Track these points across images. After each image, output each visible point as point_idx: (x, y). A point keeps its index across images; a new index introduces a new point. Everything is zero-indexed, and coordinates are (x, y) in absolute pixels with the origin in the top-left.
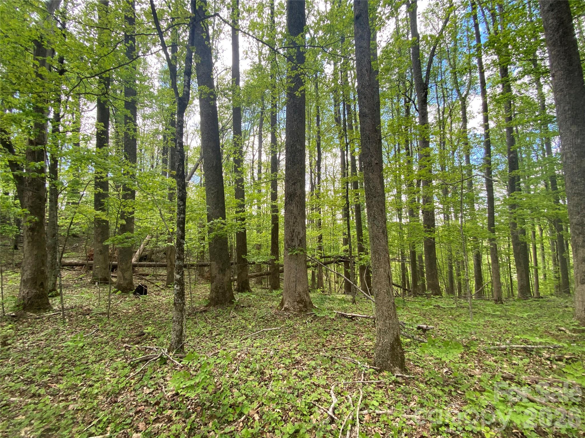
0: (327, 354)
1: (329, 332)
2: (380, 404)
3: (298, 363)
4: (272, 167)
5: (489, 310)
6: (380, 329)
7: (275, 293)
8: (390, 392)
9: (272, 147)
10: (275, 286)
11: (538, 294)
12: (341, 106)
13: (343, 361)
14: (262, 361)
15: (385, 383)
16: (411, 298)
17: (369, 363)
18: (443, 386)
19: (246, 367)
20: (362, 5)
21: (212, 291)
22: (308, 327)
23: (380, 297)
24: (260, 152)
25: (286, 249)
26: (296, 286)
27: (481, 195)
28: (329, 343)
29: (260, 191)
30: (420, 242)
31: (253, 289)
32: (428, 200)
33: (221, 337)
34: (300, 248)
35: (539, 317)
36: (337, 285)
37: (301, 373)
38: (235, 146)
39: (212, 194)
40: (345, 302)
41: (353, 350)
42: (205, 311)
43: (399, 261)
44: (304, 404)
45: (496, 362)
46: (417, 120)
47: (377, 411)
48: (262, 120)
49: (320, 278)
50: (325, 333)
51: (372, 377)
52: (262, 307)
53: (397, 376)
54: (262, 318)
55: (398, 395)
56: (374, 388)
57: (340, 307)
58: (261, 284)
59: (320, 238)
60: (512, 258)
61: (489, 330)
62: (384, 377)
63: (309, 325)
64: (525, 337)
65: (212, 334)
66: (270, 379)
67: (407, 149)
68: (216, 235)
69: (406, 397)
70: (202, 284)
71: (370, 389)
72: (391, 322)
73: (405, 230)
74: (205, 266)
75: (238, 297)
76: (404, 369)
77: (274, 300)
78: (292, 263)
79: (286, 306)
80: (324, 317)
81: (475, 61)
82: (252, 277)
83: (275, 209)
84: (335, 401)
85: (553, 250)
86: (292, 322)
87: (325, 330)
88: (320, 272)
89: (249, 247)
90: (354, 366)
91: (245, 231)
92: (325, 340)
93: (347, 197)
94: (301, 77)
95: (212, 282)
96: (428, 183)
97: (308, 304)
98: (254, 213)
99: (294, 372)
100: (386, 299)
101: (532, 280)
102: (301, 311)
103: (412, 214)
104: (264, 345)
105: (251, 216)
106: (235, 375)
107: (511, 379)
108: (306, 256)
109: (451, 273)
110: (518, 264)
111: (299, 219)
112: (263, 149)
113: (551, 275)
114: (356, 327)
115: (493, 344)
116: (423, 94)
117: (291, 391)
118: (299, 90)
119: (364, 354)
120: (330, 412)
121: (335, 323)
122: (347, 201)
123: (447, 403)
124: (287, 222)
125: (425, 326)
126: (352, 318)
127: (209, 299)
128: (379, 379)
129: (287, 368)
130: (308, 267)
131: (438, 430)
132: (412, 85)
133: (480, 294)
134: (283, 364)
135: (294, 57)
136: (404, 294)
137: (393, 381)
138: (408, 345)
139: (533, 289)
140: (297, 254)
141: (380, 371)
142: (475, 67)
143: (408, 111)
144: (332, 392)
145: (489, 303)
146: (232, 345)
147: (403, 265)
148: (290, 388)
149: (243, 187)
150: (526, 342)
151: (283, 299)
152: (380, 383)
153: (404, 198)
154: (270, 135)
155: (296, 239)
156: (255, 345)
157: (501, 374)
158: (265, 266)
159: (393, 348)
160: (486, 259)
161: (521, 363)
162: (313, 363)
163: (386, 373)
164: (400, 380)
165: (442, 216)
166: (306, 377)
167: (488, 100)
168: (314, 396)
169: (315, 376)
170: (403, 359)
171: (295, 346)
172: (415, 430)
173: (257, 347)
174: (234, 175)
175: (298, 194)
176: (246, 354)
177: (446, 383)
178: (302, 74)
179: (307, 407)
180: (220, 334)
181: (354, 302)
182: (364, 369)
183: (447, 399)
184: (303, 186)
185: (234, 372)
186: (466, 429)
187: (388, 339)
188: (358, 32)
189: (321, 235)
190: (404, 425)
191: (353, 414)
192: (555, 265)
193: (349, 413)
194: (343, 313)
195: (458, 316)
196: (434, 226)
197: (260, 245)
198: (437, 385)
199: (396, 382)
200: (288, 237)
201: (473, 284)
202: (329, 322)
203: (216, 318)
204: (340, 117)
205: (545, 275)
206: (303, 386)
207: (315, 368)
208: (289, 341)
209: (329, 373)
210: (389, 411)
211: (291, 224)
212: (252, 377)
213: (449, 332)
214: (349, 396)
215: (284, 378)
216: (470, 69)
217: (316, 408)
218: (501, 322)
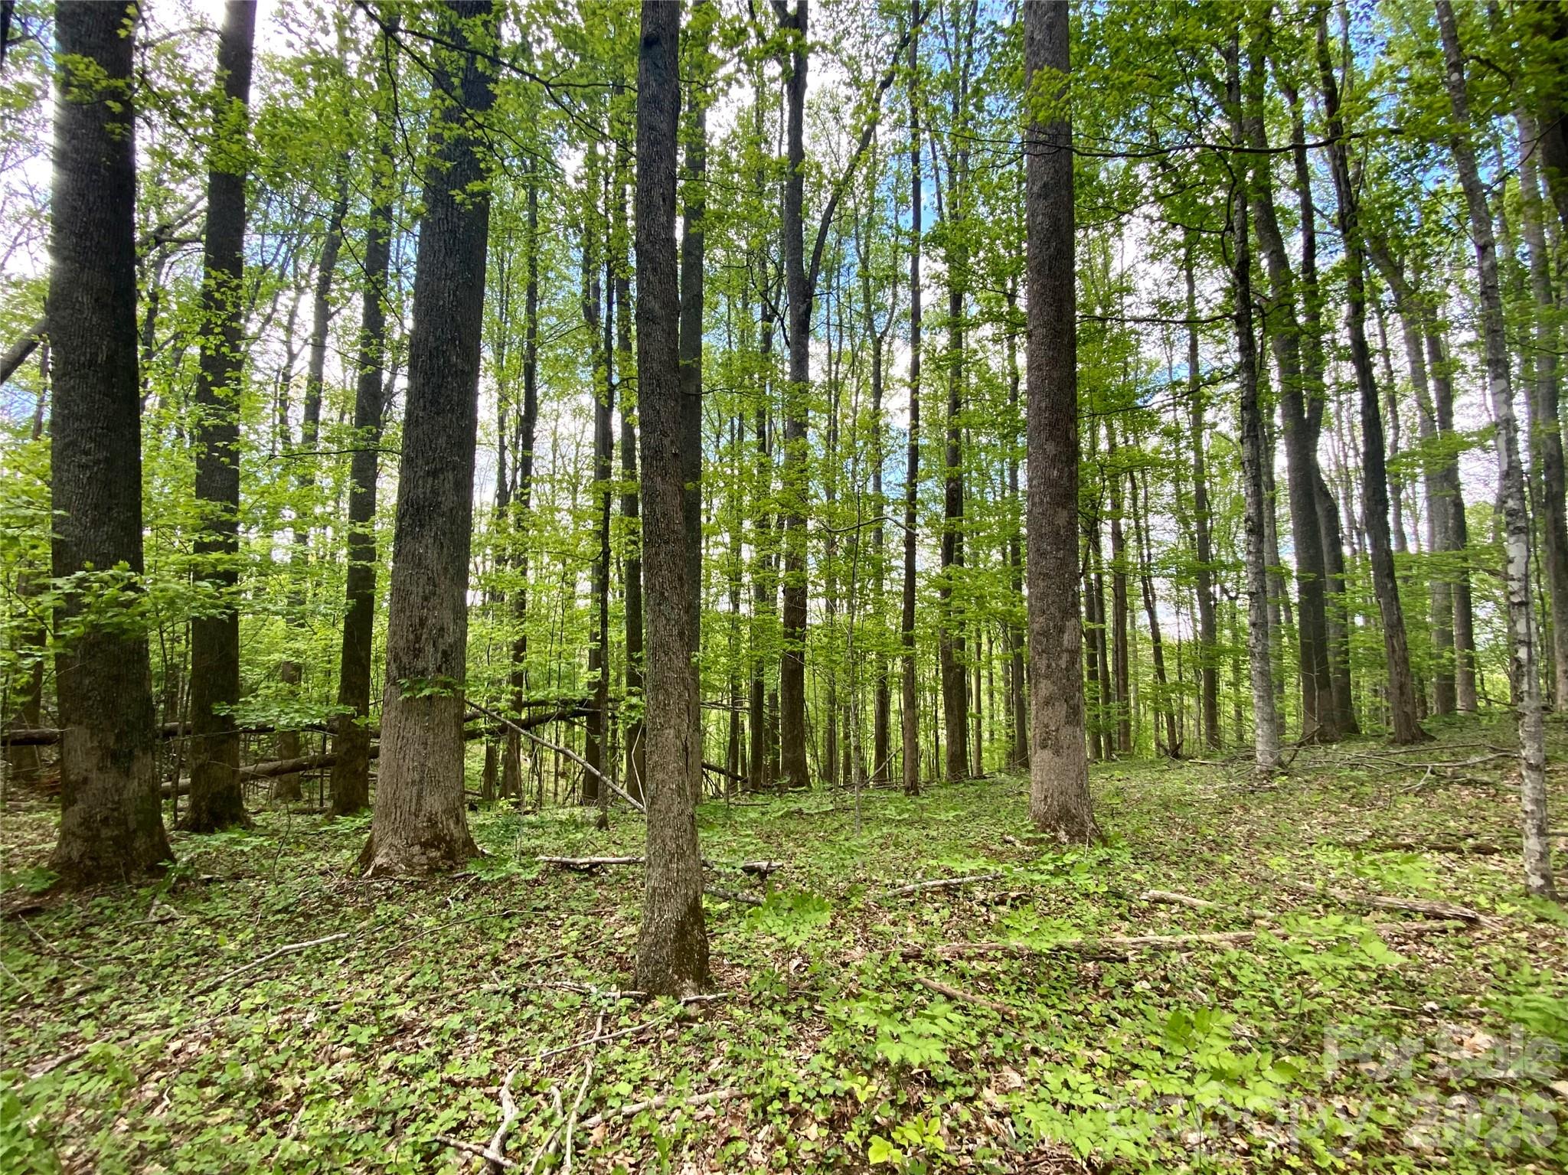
0: (503, 985)
1: (517, 920)
2: (636, 1088)
3: (404, 1029)
4: (360, 408)
5: (891, 812)
6: (654, 889)
7: (345, 824)
8: (665, 1048)
9: (366, 341)
10: (350, 802)
11: (980, 770)
12: (603, 277)
13: (549, 993)
14: (270, 1051)
15: (655, 1029)
16: (744, 799)
17: (621, 985)
18: (788, 1001)
19: (202, 1084)
20: (663, 14)
21: (66, 835)
22: (453, 914)
23: (661, 805)
24: (319, 348)
25: (391, 681)
26: (420, 797)
27: (894, 563)
28: (515, 951)
29: (306, 481)
30: (774, 661)
31: (258, 820)
32: (796, 563)
33: (102, 997)
34: (442, 678)
35: (975, 816)
36: (562, 782)
37: (409, 1060)
38: (206, 307)
39: (83, 467)
40: (578, 826)
41: (583, 959)
42: (31, 913)
43: (726, 708)
44: (409, 1151)
45: (894, 923)
46: (788, 368)
47: (627, 1109)
48: (333, 244)
49: (512, 764)
50: (506, 924)
51: (624, 1020)
52: (289, 874)
53: (687, 1003)
54: (285, 910)
55: (684, 1050)
56: (627, 1049)
57: (562, 843)
58: (297, 796)
59: (520, 647)
60: (941, 697)
61: (889, 854)
62: (655, 1012)
63: (456, 909)
64: (946, 863)
65: (61, 990)
66: (295, 1105)
67: (761, 434)
68: (95, 627)
69: (702, 1050)
70: (29, 810)
71: (616, 1053)
72: (682, 865)
73: (746, 632)
74: (45, 740)
75: (187, 849)
76: (704, 981)
77: (339, 848)
78: (411, 723)
79: (379, 860)
80: (507, 879)
81: (906, 267)
82: (255, 777)
83: (362, 547)
84: (510, 1112)
85: (1007, 683)
86: (395, 909)
87: (507, 916)
88: (514, 747)
89: (248, 674)
90: (578, 1001)
91: (234, 618)
92: (501, 946)
93: (603, 535)
94: (479, 151)
95: (67, 804)
96: (798, 521)
97: (459, 845)
98: (280, 556)
99: (386, 1061)
100: (675, 809)
101: (971, 745)
102: (433, 870)
103: (762, 594)
104: (284, 999)
105: (266, 567)
106: (157, 1117)
107: (918, 956)
108: (461, 702)
109: (831, 734)
110: (948, 710)
111: (444, 584)
112: (330, 340)
113: (1001, 734)
114: (597, 893)
115: (893, 886)
116: (803, 308)
117: (370, 1122)
118: (469, 187)
119: (612, 961)
120: (493, 1153)
121: (539, 890)
122: (605, 545)
123: (792, 1043)
124: (399, 593)
125: (764, 864)
126: (591, 870)
127: (53, 866)
128: (641, 1022)
129: (362, 1055)
130: (474, 735)
131: (765, 1112)
132: (780, 275)
133: (882, 779)
134: (351, 1045)
135: (456, 81)
136: (731, 787)
137: (677, 1019)
138: (721, 917)
139: (972, 761)
140: (429, 698)
141: (647, 1000)
142: (905, 277)
143: (767, 337)
144: (504, 1093)
145: (894, 795)
146: (150, 1018)
147: (735, 717)
148: (367, 1114)
149: (236, 461)
150: (949, 872)
151: (371, 840)
152: (643, 1031)
153: (748, 553)
154: (358, 301)
155: (429, 649)
156: (244, 1005)
157: (900, 949)
158: (317, 736)
159: (682, 931)
160: (897, 700)
161: (935, 918)
162: (455, 1021)
163: (660, 1002)
164: (692, 1010)
165: (822, 602)
166: (428, 1067)
167: (922, 357)
168: (448, 1117)
169: (456, 1059)
170: (705, 956)
171: (400, 980)
172: (714, 1127)
173: (253, 1011)
174: (199, 410)
175: (444, 508)
176: (207, 1041)
177: (794, 993)
178: (478, 142)
179: (418, 1157)
180: (98, 989)
181: (602, 824)
182: (605, 1003)
183: (790, 1030)
184: (464, 486)
185: (150, 1108)
186: (823, 1092)
187: (672, 912)
188: (647, 84)
189: (524, 640)
190: (689, 1124)
191: (559, 1136)
192: (1009, 711)
193: (547, 1136)
194: (568, 859)
195: (836, 830)
196: (803, 624)
197: (298, 668)
198: (775, 1001)
199: (683, 1020)
200: (402, 643)
201: (871, 755)
202: (520, 893)
203: (83, 932)
204: (597, 306)
205: (992, 734)
206: (413, 1100)
207: (459, 1035)
208: (378, 969)
209: (503, 1039)
210: (657, 1099)
211: (415, 599)
212: (225, 1112)
213: (814, 870)
214: (554, 1090)
215: (348, 1087)
216: (895, 280)
217: (450, 1150)
218: (913, 834)
